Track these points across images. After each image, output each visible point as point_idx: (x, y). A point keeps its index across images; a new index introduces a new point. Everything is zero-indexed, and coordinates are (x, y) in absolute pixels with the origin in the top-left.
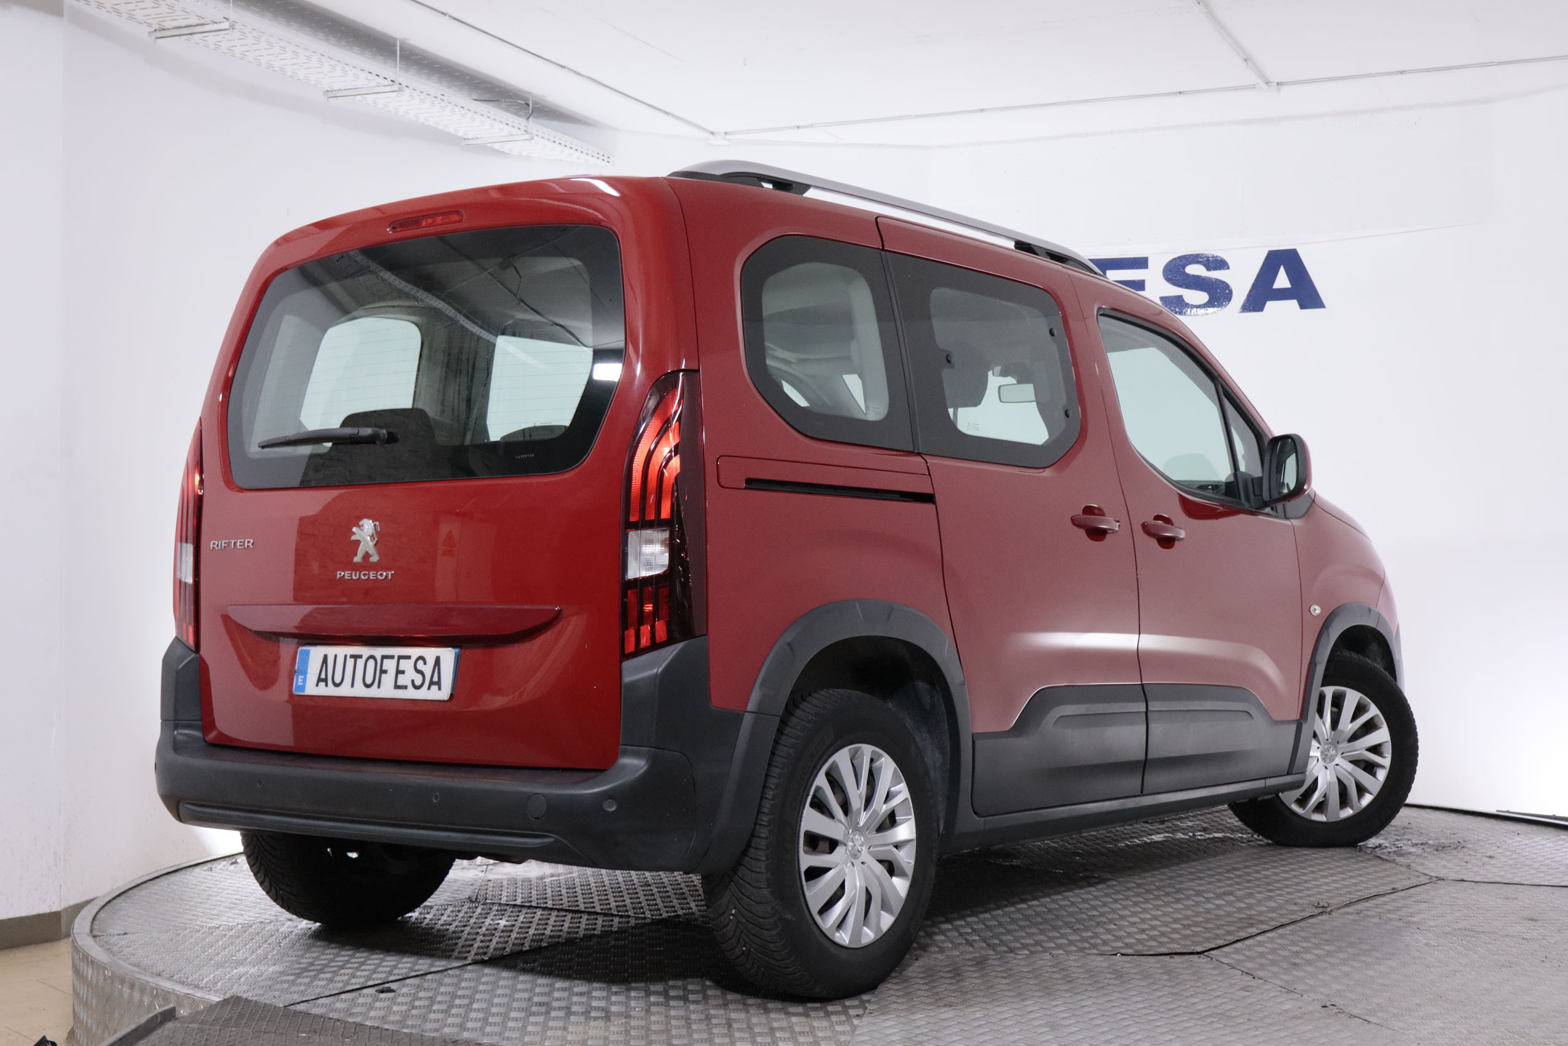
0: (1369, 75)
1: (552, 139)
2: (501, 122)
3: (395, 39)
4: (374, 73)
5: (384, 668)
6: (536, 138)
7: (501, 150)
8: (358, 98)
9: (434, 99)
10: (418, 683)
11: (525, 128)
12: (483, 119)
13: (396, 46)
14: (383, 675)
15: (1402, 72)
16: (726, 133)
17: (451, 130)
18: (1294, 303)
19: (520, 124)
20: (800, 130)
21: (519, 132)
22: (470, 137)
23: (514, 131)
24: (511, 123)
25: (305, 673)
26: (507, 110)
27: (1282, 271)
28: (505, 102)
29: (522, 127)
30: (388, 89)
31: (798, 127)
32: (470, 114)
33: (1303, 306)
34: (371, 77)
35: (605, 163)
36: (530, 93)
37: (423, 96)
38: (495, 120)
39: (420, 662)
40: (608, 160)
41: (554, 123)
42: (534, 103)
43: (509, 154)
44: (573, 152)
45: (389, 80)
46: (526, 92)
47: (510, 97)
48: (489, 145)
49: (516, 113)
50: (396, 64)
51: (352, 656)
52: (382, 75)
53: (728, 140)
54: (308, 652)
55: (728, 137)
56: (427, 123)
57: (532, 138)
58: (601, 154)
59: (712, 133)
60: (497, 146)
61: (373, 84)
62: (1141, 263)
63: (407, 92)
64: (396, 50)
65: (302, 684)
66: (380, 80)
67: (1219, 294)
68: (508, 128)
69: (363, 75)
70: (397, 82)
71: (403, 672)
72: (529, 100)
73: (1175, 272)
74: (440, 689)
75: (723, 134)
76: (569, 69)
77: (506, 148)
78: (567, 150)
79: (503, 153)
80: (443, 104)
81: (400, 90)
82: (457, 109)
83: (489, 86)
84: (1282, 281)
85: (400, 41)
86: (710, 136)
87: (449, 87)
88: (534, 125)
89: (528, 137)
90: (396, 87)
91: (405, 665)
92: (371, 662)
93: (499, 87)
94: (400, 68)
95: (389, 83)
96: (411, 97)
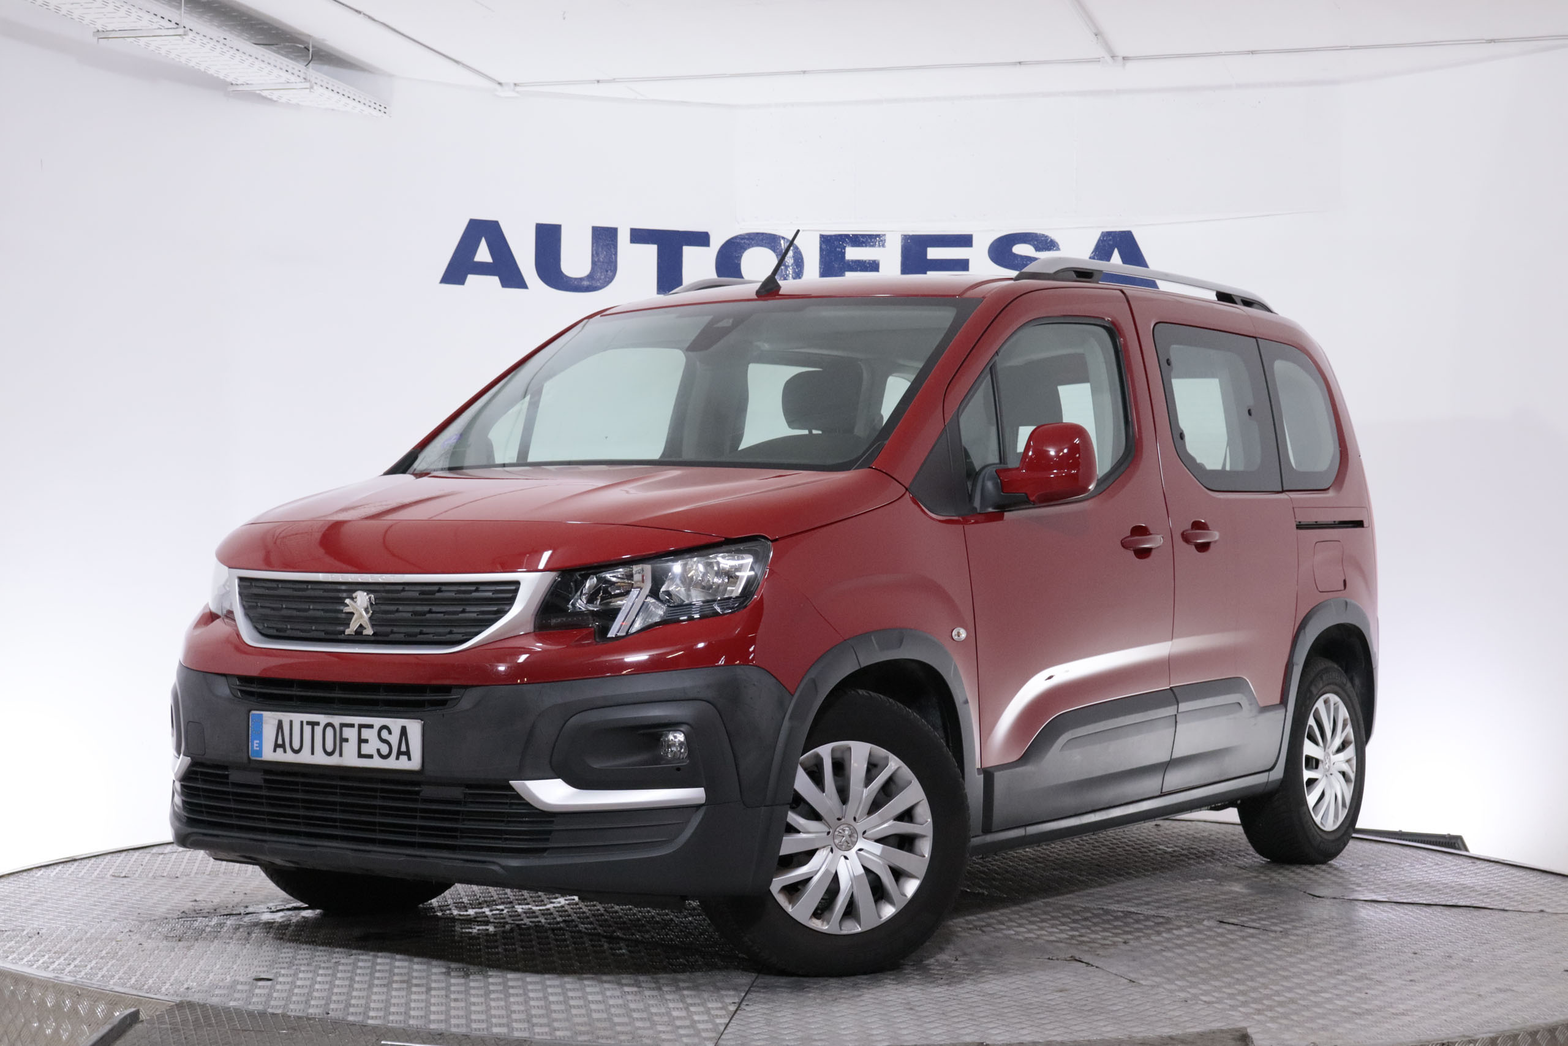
0: (1218, 54)
1: (330, 87)
2: (281, 69)
4: (157, 16)
6: (315, 87)
9: (216, 44)
11: (304, 75)
12: (263, 65)
16: (515, 84)
19: (299, 70)
20: (600, 85)
21: (299, 80)
22: (240, 83)
23: (293, 79)
24: (289, 70)
26: (286, 56)
28: (284, 45)
29: (302, 75)
30: (170, 32)
31: (598, 81)
32: (251, 60)
34: (155, 19)
35: (385, 113)
36: (310, 37)
37: (205, 40)
38: (275, 66)
40: (385, 110)
42: (316, 48)
44: (350, 101)
45: (171, 23)
46: (307, 36)
47: (289, 40)
49: (294, 58)
50: (181, 7)
52: (165, 19)
53: (518, 92)
55: (518, 89)
57: (311, 86)
58: (378, 104)
59: (500, 84)
61: (155, 26)
62: (965, 241)
63: (191, 35)
66: (165, 23)
68: (288, 76)
69: (147, 17)
70: (179, 25)
72: (309, 44)
73: (1001, 251)
75: (512, 86)
78: (344, 100)
80: (224, 48)
81: (185, 33)
82: (238, 54)
83: (270, 29)
86: (498, 87)
87: (230, 31)
88: (315, 72)
89: (307, 85)
90: (180, 31)
93: (278, 29)
94: (184, 12)
95: (174, 26)
96: (193, 40)
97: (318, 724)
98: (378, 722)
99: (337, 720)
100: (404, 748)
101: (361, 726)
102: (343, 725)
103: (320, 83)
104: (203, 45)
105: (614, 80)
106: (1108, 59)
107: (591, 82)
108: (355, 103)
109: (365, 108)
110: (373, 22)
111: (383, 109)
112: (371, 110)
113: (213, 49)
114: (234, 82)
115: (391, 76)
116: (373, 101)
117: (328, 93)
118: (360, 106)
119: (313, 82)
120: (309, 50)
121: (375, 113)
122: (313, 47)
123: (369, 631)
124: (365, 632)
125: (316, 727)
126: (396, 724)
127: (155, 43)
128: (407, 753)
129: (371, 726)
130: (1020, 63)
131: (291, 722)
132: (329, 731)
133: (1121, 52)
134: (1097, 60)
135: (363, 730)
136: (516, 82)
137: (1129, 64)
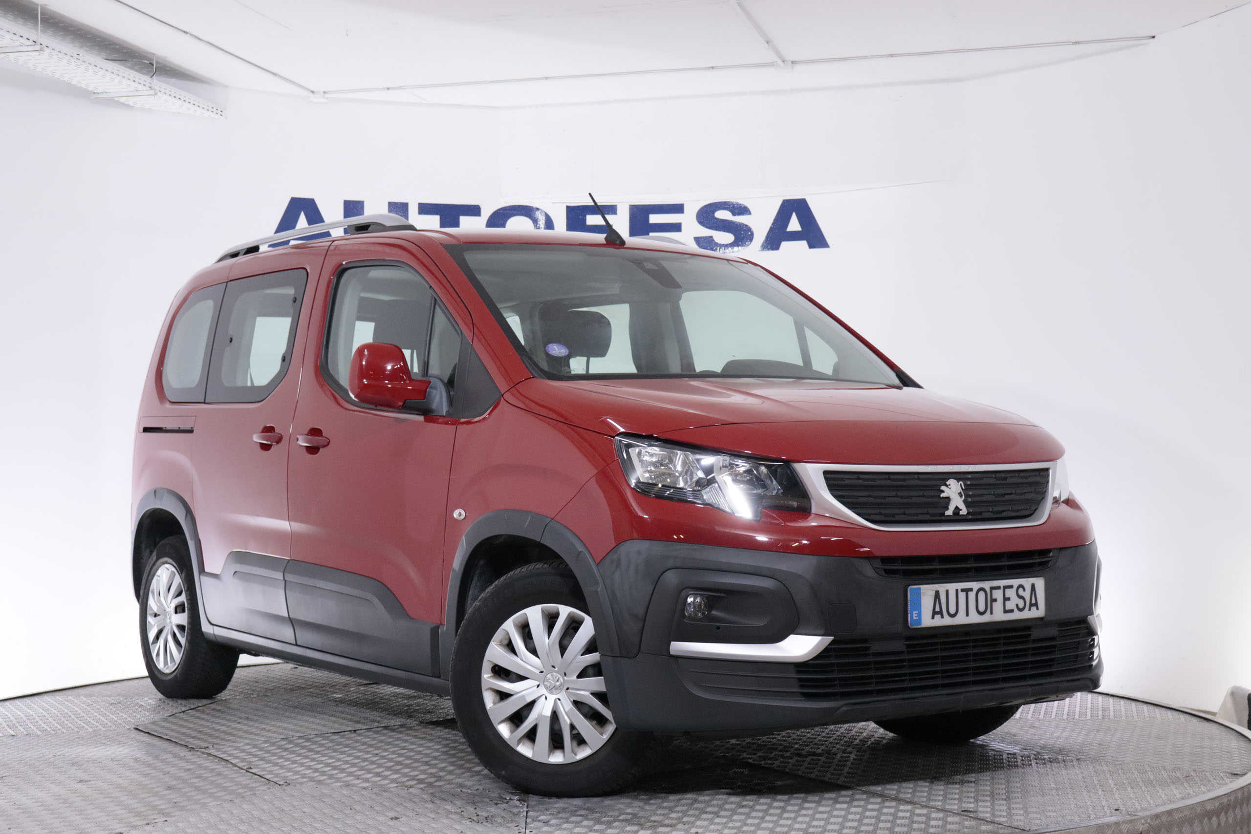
0: (865, 57)
1: (173, 95)
2: (129, 79)
3: (37, 5)
4: (18, 34)
6: (159, 94)
7: (126, 103)
9: (71, 58)
11: (150, 85)
12: (113, 76)
13: (37, 10)
15: (892, 55)
16: (325, 92)
17: (83, 86)
18: (804, 244)
19: (145, 81)
20: (391, 91)
21: (145, 88)
22: (99, 91)
23: (140, 87)
24: (137, 80)
26: (132, 68)
27: (794, 217)
28: (131, 61)
29: (147, 84)
30: (30, 48)
31: (388, 89)
32: (102, 72)
33: (811, 246)
34: (15, 38)
35: (218, 116)
36: (154, 54)
37: (61, 55)
38: (124, 77)
40: (222, 113)
41: (173, 80)
42: (157, 63)
43: (133, 107)
44: (190, 106)
45: (31, 40)
46: (151, 53)
47: (137, 57)
48: (116, 99)
49: (140, 71)
50: (38, 25)
52: (25, 36)
53: (327, 98)
55: (327, 95)
56: (61, 79)
57: (156, 94)
59: (313, 92)
60: (123, 100)
61: (17, 43)
62: (678, 209)
63: (47, 51)
64: (37, 14)
66: (21, 40)
67: (743, 235)
68: (136, 85)
69: (8, 36)
70: (38, 42)
72: (153, 60)
73: (706, 216)
76: (190, 34)
77: (131, 101)
78: (186, 105)
79: (129, 106)
80: (79, 63)
81: (42, 50)
82: (90, 67)
83: (117, 47)
84: (794, 225)
85: (41, 7)
86: (311, 94)
87: (81, 47)
88: (157, 82)
89: (152, 92)
90: (38, 47)
93: (126, 48)
94: (41, 30)
95: (31, 43)
97: (971, 590)
98: (1015, 582)
99: (987, 585)
100: (1033, 601)
101: (1005, 587)
102: (992, 588)
103: (163, 91)
104: (60, 59)
105: (400, 88)
106: (780, 62)
107: (383, 89)
108: (195, 108)
109: (205, 111)
110: (199, 41)
111: (220, 112)
112: (209, 113)
113: (69, 62)
114: (95, 91)
115: (226, 87)
116: (211, 106)
117: (171, 99)
118: (200, 110)
119: (158, 90)
120: (153, 65)
121: (213, 115)
123: (964, 511)
124: (961, 513)
125: (969, 593)
126: (1027, 582)
127: (23, 57)
128: (1036, 605)
129: (1011, 587)
130: (712, 68)
131: (947, 591)
132: (982, 594)
133: (790, 57)
134: (771, 64)
135: (1006, 590)
136: (325, 90)
137: (797, 67)
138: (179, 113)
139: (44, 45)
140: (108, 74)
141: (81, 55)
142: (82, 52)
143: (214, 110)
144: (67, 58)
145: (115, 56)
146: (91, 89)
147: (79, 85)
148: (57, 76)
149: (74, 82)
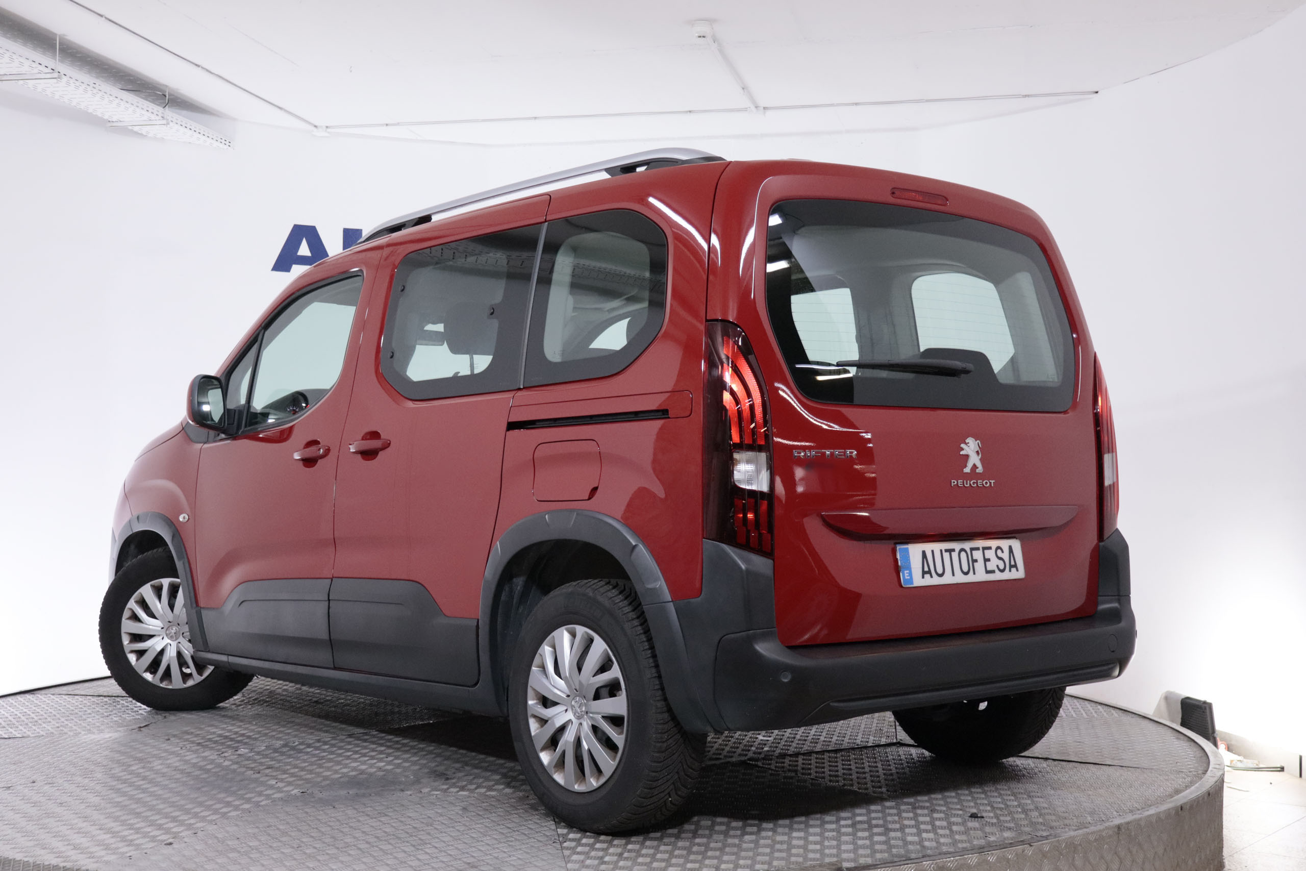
0: (832, 105)
1: (184, 125)
2: (143, 109)
3: (56, 35)
4: (37, 62)
5: (974, 558)
6: (171, 123)
7: (140, 132)
8: (21, 82)
9: (88, 87)
10: (1002, 567)
11: (162, 115)
12: (128, 105)
13: (56, 41)
14: (975, 564)
15: (856, 104)
16: (327, 127)
17: (99, 114)
19: (158, 111)
20: (390, 127)
21: (157, 118)
22: (114, 120)
23: (153, 117)
24: (150, 110)
25: (909, 568)
26: (146, 99)
28: (145, 92)
29: (160, 114)
30: (49, 76)
31: (387, 125)
32: (117, 101)
34: (34, 65)
35: (226, 147)
36: (167, 86)
37: (78, 84)
38: (138, 107)
39: (999, 552)
40: (229, 144)
41: (184, 112)
43: (146, 136)
44: (200, 136)
45: (50, 68)
46: (164, 85)
47: (149, 88)
48: (130, 128)
49: (153, 102)
50: (56, 55)
51: (946, 551)
52: (44, 65)
53: (329, 133)
54: (907, 550)
55: (329, 130)
56: (78, 107)
57: (168, 124)
59: (316, 126)
60: (136, 129)
61: (36, 71)
63: (65, 79)
64: (56, 44)
65: (909, 577)
66: (41, 68)
68: (149, 114)
69: (27, 63)
70: (57, 70)
71: (989, 560)
72: (166, 91)
74: (1017, 570)
76: (202, 67)
77: (144, 131)
78: (196, 135)
79: (141, 134)
80: (95, 91)
81: (59, 77)
82: (106, 96)
83: (131, 78)
85: (59, 36)
87: (97, 78)
88: (169, 113)
89: (164, 122)
90: (56, 75)
91: (990, 554)
92: (963, 554)
93: (141, 80)
94: (59, 60)
95: (49, 70)
96: (68, 83)
103: (175, 121)
104: (77, 87)
105: (398, 124)
106: (752, 108)
107: (382, 125)
108: (205, 138)
109: (214, 142)
110: (210, 73)
112: (218, 144)
114: (110, 120)
115: (235, 118)
116: (220, 137)
117: (182, 129)
118: (209, 141)
119: (170, 120)
120: (166, 96)
121: (222, 146)
122: (169, 95)
127: (41, 85)
130: (690, 111)
133: (762, 104)
134: (745, 110)
136: (327, 125)
137: (769, 113)
138: (190, 143)
139: (62, 73)
140: (122, 103)
141: (97, 84)
142: (98, 82)
143: (223, 142)
144: (84, 86)
145: (130, 87)
146: (106, 117)
147: (94, 113)
148: (74, 104)
149: (90, 111)
